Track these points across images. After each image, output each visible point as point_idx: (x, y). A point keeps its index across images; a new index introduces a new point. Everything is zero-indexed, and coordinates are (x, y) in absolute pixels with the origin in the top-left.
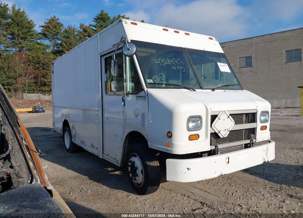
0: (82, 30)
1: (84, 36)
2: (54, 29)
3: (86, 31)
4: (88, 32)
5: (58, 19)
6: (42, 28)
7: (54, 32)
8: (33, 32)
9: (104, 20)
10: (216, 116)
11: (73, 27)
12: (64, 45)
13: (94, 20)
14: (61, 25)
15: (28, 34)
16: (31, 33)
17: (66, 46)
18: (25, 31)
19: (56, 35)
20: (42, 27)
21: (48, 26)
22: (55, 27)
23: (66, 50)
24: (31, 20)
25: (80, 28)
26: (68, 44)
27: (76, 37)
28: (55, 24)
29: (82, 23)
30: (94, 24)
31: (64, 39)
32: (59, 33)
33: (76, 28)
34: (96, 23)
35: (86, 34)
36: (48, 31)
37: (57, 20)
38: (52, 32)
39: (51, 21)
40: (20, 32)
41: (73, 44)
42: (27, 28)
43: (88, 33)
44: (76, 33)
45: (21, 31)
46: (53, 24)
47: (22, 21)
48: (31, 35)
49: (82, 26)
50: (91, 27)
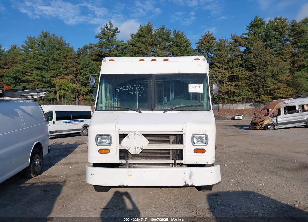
0: (233, 41)
1: (234, 46)
2: (207, 44)
3: (237, 41)
4: (239, 41)
5: (212, 34)
6: (198, 45)
7: (208, 46)
8: (189, 50)
9: (258, 26)
10: (125, 135)
11: (224, 39)
12: (215, 57)
13: (248, 28)
14: (215, 39)
15: (185, 52)
16: (188, 50)
17: (216, 58)
18: (183, 50)
19: (209, 49)
20: (198, 43)
21: (202, 42)
22: (209, 42)
23: (217, 62)
24: (187, 39)
25: (232, 39)
26: (218, 56)
27: (226, 49)
28: (209, 39)
29: (233, 34)
30: (247, 32)
31: (215, 52)
32: (212, 47)
33: (227, 40)
34: (249, 31)
35: (237, 44)
36: (202, 47)
37: (210, 35)
38: (205, 47)
39: (205, 37)
40: (178, 52)
41: (223, 55)
42: (184, 47)
43: (239, 43)
44: (227, 44)
45: (179, 50)
46: (207, 39)
47: (180, 41)
48: (187, 52)
49: (233, 37)
50: (244, 36)
